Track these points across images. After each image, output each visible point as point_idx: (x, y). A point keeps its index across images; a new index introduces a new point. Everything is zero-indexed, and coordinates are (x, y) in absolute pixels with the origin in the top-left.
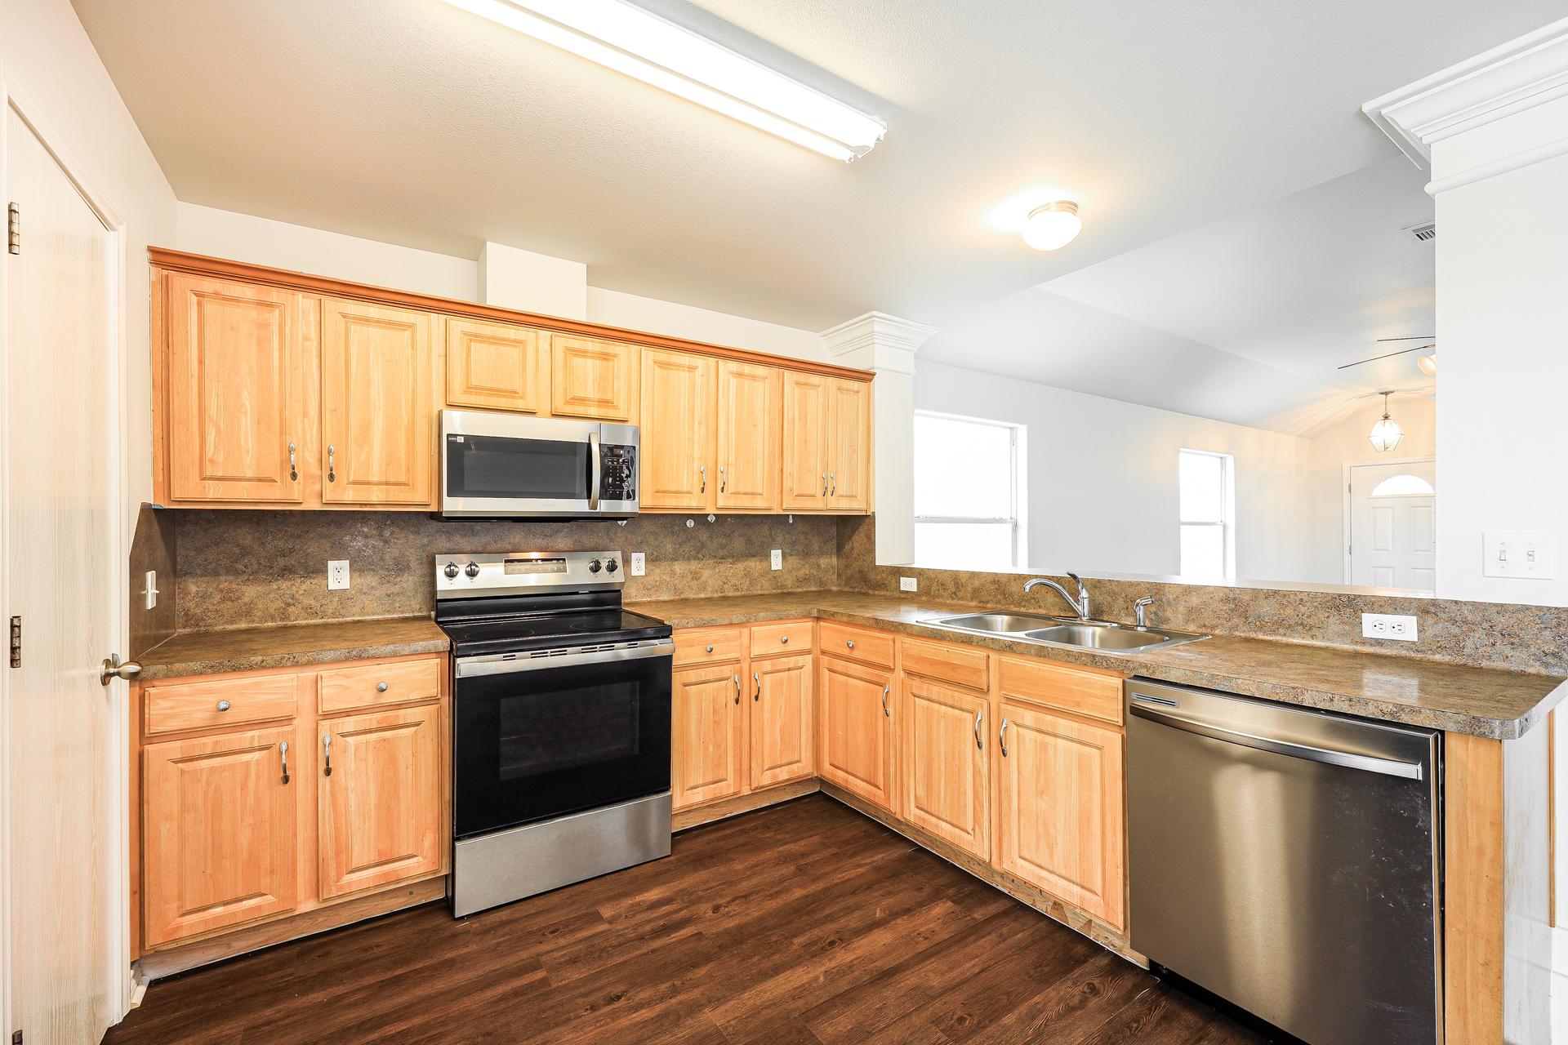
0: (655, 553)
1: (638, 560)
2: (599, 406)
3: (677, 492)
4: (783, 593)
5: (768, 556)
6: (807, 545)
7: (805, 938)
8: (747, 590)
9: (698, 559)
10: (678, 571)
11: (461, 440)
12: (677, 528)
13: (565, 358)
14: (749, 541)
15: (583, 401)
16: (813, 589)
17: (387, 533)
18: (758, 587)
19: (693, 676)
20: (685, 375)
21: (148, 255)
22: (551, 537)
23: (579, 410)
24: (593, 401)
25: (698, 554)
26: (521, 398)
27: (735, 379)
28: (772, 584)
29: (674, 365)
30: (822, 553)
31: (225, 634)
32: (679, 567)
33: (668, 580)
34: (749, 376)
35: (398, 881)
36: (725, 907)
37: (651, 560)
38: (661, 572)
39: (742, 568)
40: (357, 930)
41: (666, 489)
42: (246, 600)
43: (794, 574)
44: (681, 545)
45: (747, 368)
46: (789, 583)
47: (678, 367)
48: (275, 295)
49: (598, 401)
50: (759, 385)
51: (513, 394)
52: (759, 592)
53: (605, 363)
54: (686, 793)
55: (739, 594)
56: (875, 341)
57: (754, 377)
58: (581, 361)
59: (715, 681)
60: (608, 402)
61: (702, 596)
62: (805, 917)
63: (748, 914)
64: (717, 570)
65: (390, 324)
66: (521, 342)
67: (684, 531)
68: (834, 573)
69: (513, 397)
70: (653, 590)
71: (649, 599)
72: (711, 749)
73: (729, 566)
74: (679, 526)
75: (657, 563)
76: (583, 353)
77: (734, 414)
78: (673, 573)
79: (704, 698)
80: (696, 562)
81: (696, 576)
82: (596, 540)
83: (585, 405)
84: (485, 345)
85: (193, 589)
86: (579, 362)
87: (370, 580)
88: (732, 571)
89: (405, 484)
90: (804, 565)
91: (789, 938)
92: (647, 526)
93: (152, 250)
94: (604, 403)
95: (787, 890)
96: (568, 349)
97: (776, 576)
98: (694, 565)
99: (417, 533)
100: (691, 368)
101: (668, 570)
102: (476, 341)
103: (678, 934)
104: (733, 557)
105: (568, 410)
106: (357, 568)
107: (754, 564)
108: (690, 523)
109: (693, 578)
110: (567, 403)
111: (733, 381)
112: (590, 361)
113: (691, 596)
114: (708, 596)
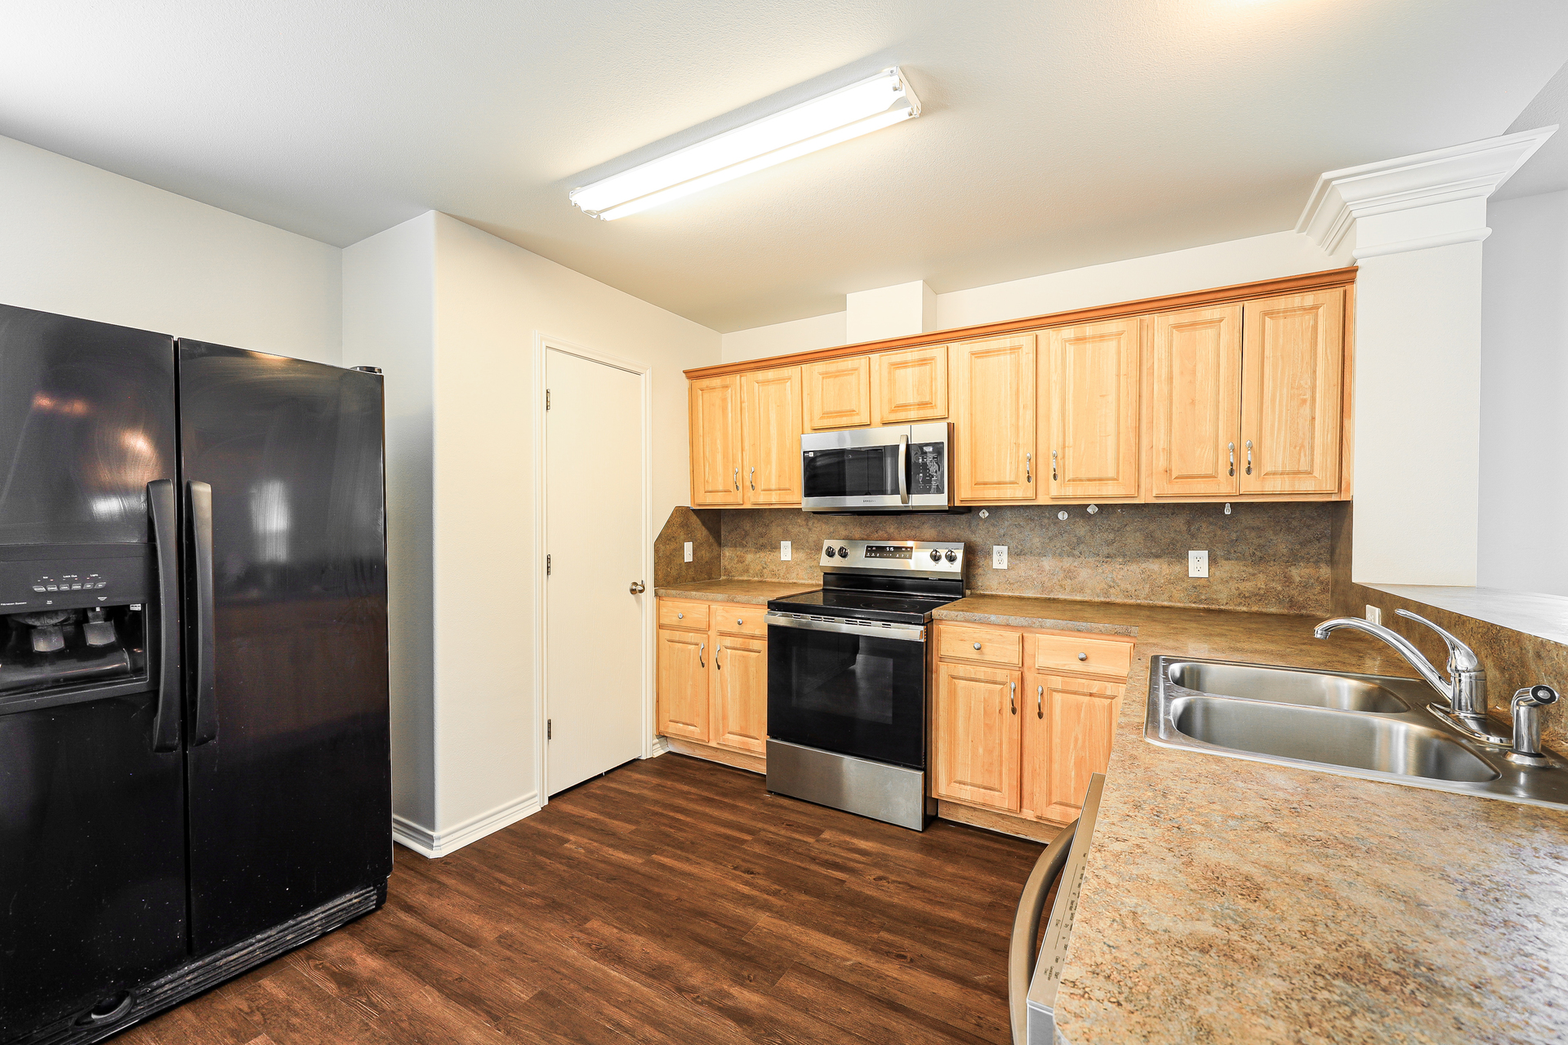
0: (1019, 547)
1: (1000, 553)
2: (919, 409)
3: (999, 483)
4: (1208, 611)
5: (1183, 558)
6: (1260, 547)
7: (892, 938)
8: (1145, 598)
9: (1074, 556)
10: (1047, 568)
11: (811, 455)
12: (1046, 521)
13: (890, 373)
14: (1150, 537)
15: (903, 407)
16: (1273, 610)
17: (810, 523)
18: (1166, 596)
19: (961, 670)
20: (1006, 359)
21: (684, 374)
22: (918, 528)
23: (902, 416)
24: (914, 405)
25: (1074, 548)
26: (857, 414)
27: (1072, 347)
28: (1188, 595)
29: (994, 352)
30: (1293, 559)
31: (739, 581)
32: (1048, 563)
33: (1035, 576)
34: (1093, 338)
35: (749, 750)
36: (889, 882)
37: (1016, 554)
38: (1025, 568)
39: (1138, 571)
40: (739, 772)
41: (986, 480)
42: (747, 562)
43: (1233, 585)
44: (1051, 539)
45: (1089, 329)
46: (1223, 597)
47: (998, 352)
48: (728, 379)
49: (918, 405)
50: (1111, 346)
51: (851, 412)
52: (1166, 604)
53: (923, 368)
54: (953, 784)
55: (1132, 601)
56: (1354, 214)
57: (1102, 337)
58: (902, 371)
59: (987, 682)
60: (927, 404)
61: (1078, 598)
62: (921, 930)
63: (890, 897)
64: (1100, 571)
65: (779, 380)
66: (856, 370)
67: (1055, 524)
68: (1324, 591)
69: (851, 415)
70: (1016, 585)
71: (1010, 594)
72: (981, 750)
73: (1118, 567)
74: (1049, 518)
75: (1022, 558)
76: (903, 365)
77: (1072, 387)
78: (1041, 570)
79: (973, 695)
80: (1071, 559)
81: (1069, 574)
82: (958, 532)
83: (906, 410)
84: (832, 379)
85: (727, 554)
86: (901, 372)
87: (801, 555)
88: (1122, 573)
89: (789, 490)
90: (1254, 575)
91: (882, 927)
92: (1009, 519)
93: (685, 372)
94: (923, 405)
95: (951, 907)
96: (893, 364)
97: (1197, 585)
98: (1067, 562)
99: (826, 523)
100: (1014, 349)
101: (1035, 565)
102: (826, 377)
103: (834, 872)
104: (1124, 556)
105: (893, 418)
106: (796, 547)
107: (1159, 568)
108: (1063, 516)
109: (1066, 577)
110: (892, 411)
111: (1070, 349)
112: (909, 370)
113: (1061, 596)
114: (1086, 599)
